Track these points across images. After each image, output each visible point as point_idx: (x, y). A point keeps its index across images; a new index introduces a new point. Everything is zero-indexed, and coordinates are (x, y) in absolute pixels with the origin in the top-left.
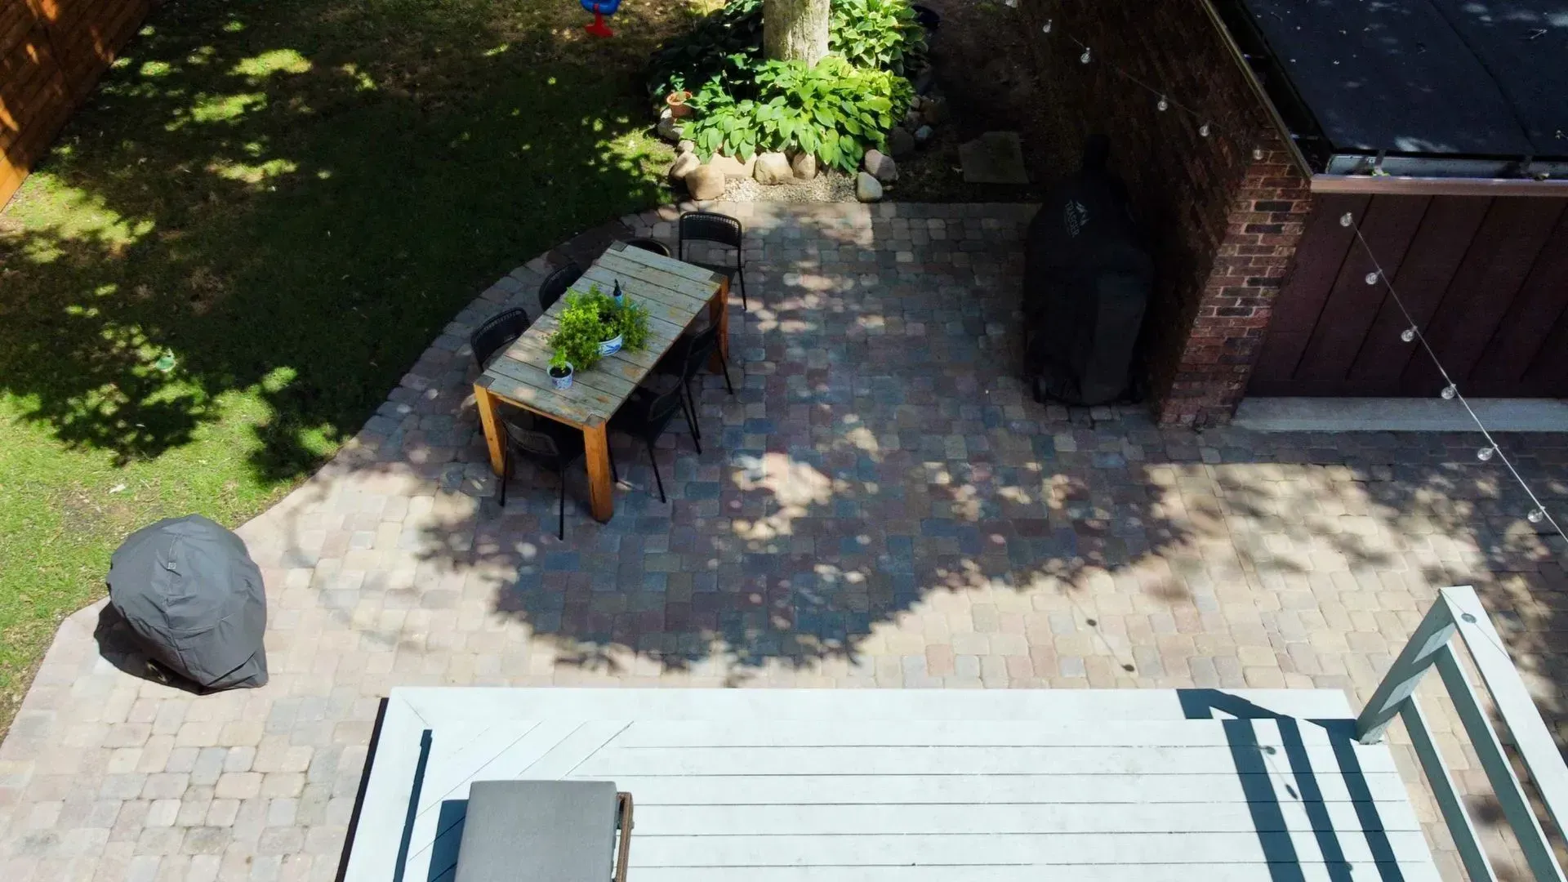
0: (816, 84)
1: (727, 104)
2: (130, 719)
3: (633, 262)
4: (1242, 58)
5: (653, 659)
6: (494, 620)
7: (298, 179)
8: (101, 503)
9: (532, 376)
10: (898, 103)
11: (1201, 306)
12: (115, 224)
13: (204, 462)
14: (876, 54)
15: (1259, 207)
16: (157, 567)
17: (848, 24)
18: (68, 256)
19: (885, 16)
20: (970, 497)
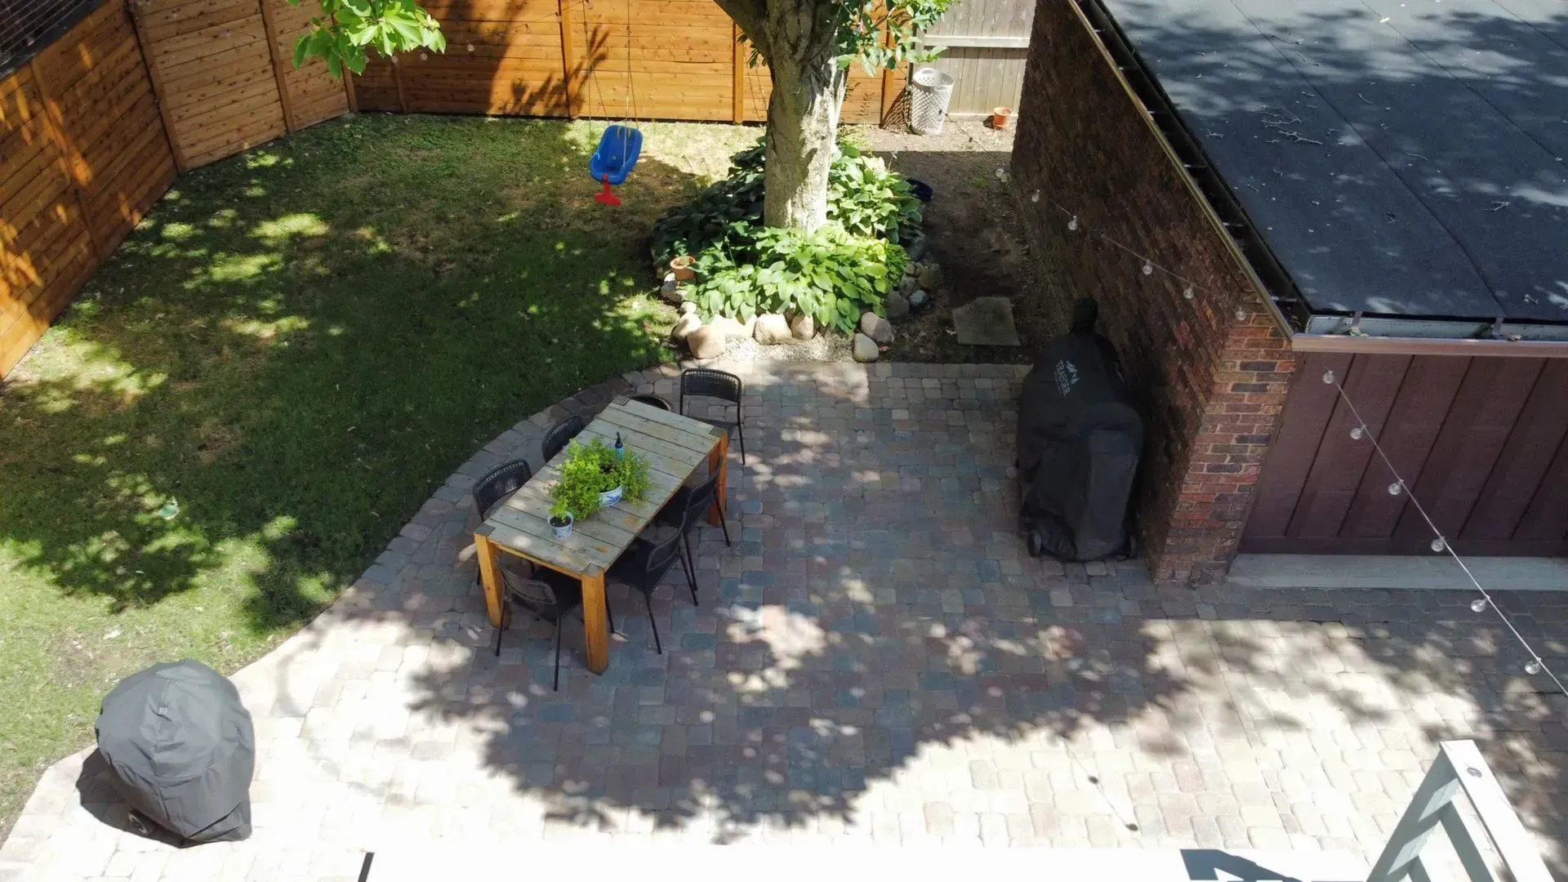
0: (815, 250)
1: (728, 268)
2: (107, 874)
3: (635, 415)
4: (1222, 226)
5: (645, 812)
6: (485, 772)
7: (310, 334)
8: (94, 650)
9: (531, 525)
10: (893, 269)
11: (1191, 463)
12: (129, 376)
13: (201, 609)
14: (872, 223)
15: (1244, 367)
16: (148, 711)
17: (845, 196)
18: (81, 406)
19: (880, 189)
20: (965, 650)
